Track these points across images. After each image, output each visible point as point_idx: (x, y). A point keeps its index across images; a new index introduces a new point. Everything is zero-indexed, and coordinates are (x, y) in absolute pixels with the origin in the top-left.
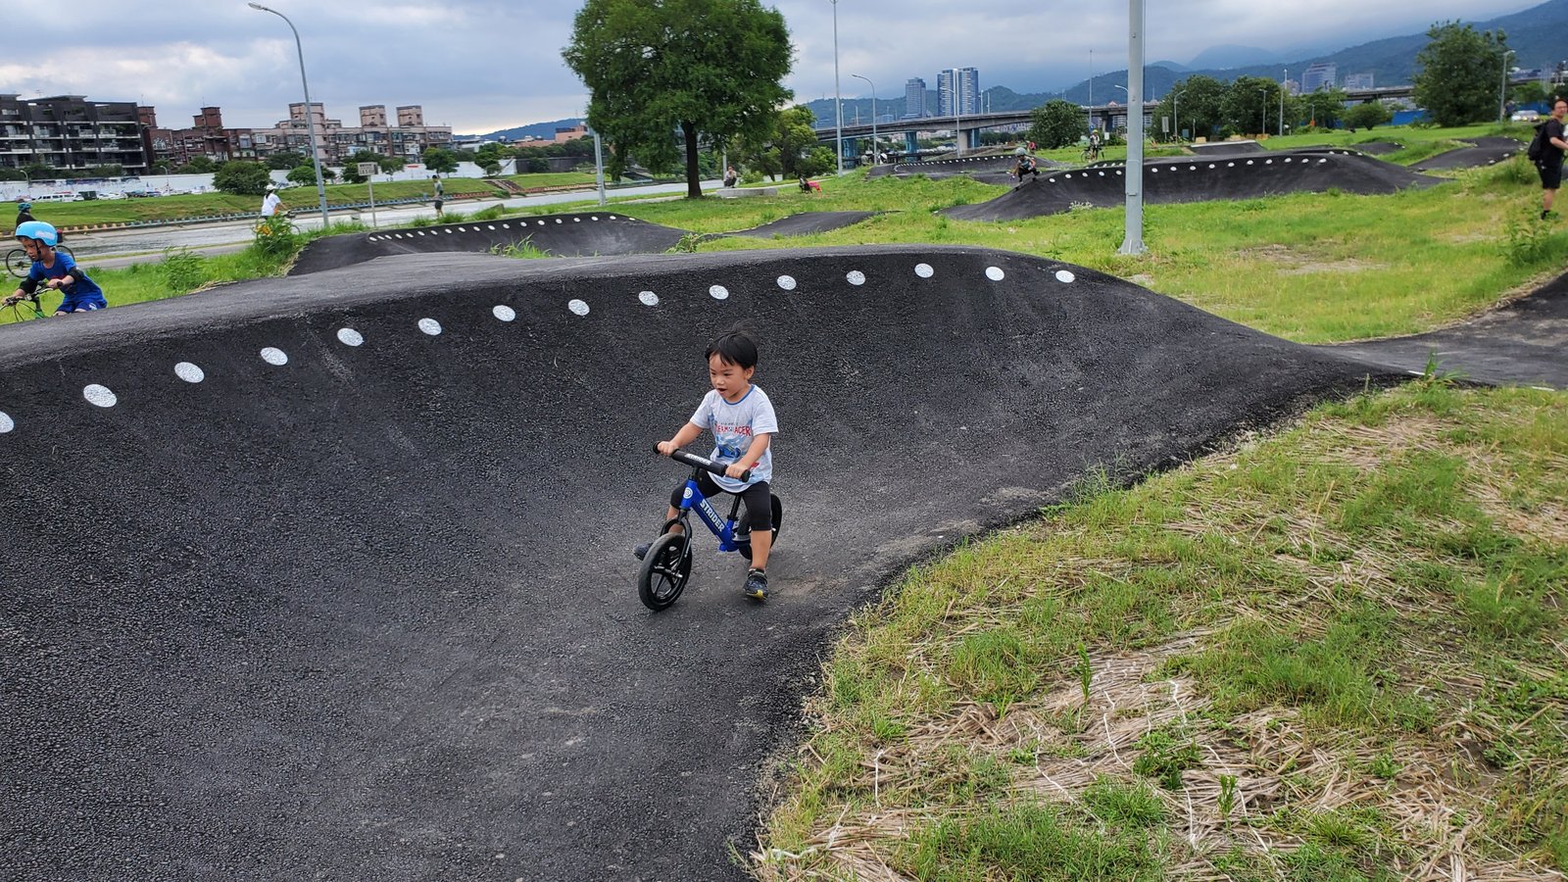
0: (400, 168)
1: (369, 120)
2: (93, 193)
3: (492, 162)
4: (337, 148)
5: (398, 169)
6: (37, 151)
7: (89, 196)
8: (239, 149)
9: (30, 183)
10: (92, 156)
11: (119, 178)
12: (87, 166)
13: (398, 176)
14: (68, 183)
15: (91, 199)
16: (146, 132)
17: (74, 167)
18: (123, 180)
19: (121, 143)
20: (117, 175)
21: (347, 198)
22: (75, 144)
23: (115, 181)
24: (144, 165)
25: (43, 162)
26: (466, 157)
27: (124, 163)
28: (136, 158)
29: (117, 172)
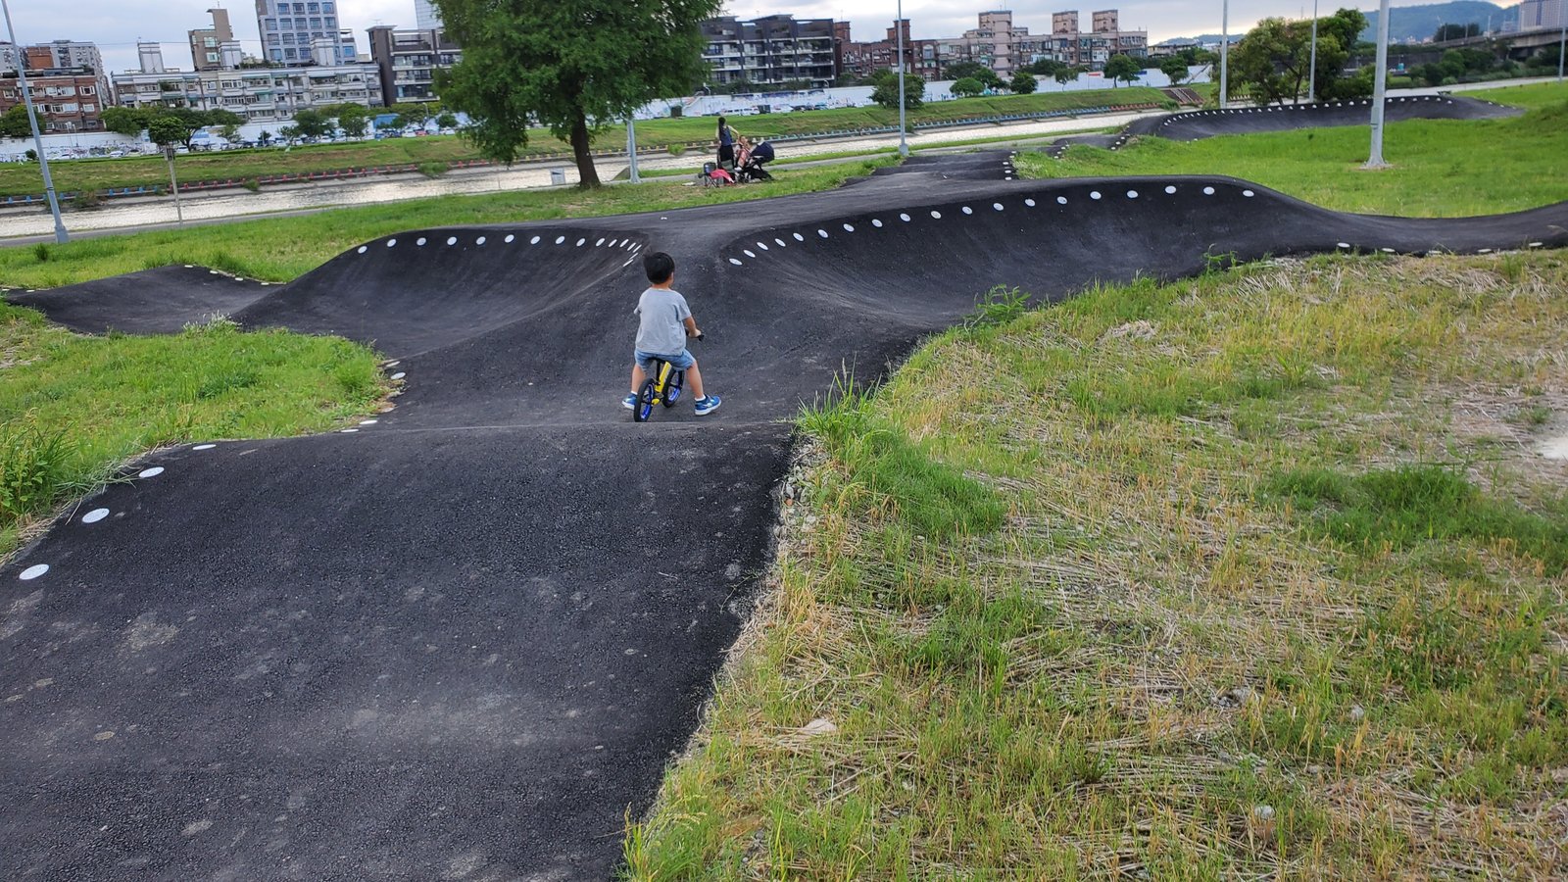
0: (1075, 78)
1: (1061, 26)
2: (768, 107)
3: (1179, 69)
4: (1020, 57)
5: (1072, 78)
6: (745, 67)
7: (764, 110)
8: (922, 60)
9: (733, 97)
10: (790, 70)
11: (806, 91)
12: (785, 80)
13: (1071, 86)
14: (763, 96)
15: (764, 113)
16: (838, 47)
17: (773, 81)
18: (809, 93)
19: (816, 58)
20: (805, 88)
21: (994, 111)
22: (777, 60)
23: (803, 94)
24: (833, 77)
25: (749, 77)
26: (1152, 63)
27: (815, 76)
28: (826, 71)
29: (806, 85)
